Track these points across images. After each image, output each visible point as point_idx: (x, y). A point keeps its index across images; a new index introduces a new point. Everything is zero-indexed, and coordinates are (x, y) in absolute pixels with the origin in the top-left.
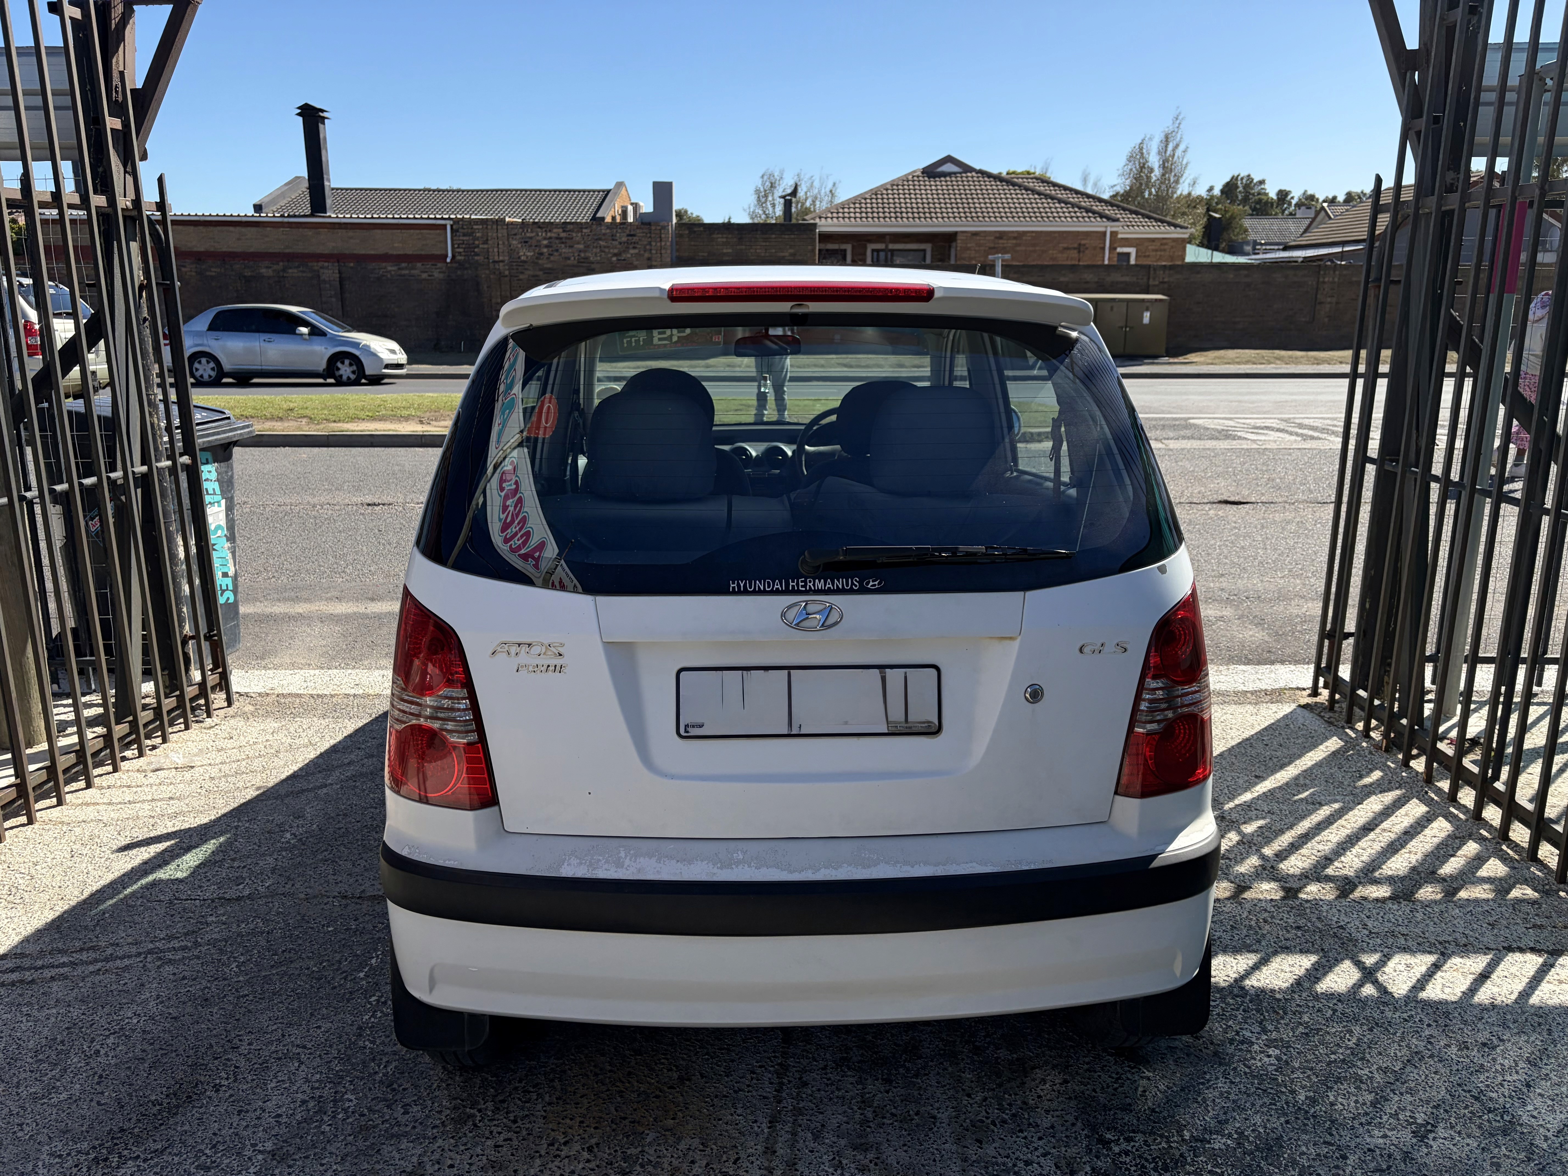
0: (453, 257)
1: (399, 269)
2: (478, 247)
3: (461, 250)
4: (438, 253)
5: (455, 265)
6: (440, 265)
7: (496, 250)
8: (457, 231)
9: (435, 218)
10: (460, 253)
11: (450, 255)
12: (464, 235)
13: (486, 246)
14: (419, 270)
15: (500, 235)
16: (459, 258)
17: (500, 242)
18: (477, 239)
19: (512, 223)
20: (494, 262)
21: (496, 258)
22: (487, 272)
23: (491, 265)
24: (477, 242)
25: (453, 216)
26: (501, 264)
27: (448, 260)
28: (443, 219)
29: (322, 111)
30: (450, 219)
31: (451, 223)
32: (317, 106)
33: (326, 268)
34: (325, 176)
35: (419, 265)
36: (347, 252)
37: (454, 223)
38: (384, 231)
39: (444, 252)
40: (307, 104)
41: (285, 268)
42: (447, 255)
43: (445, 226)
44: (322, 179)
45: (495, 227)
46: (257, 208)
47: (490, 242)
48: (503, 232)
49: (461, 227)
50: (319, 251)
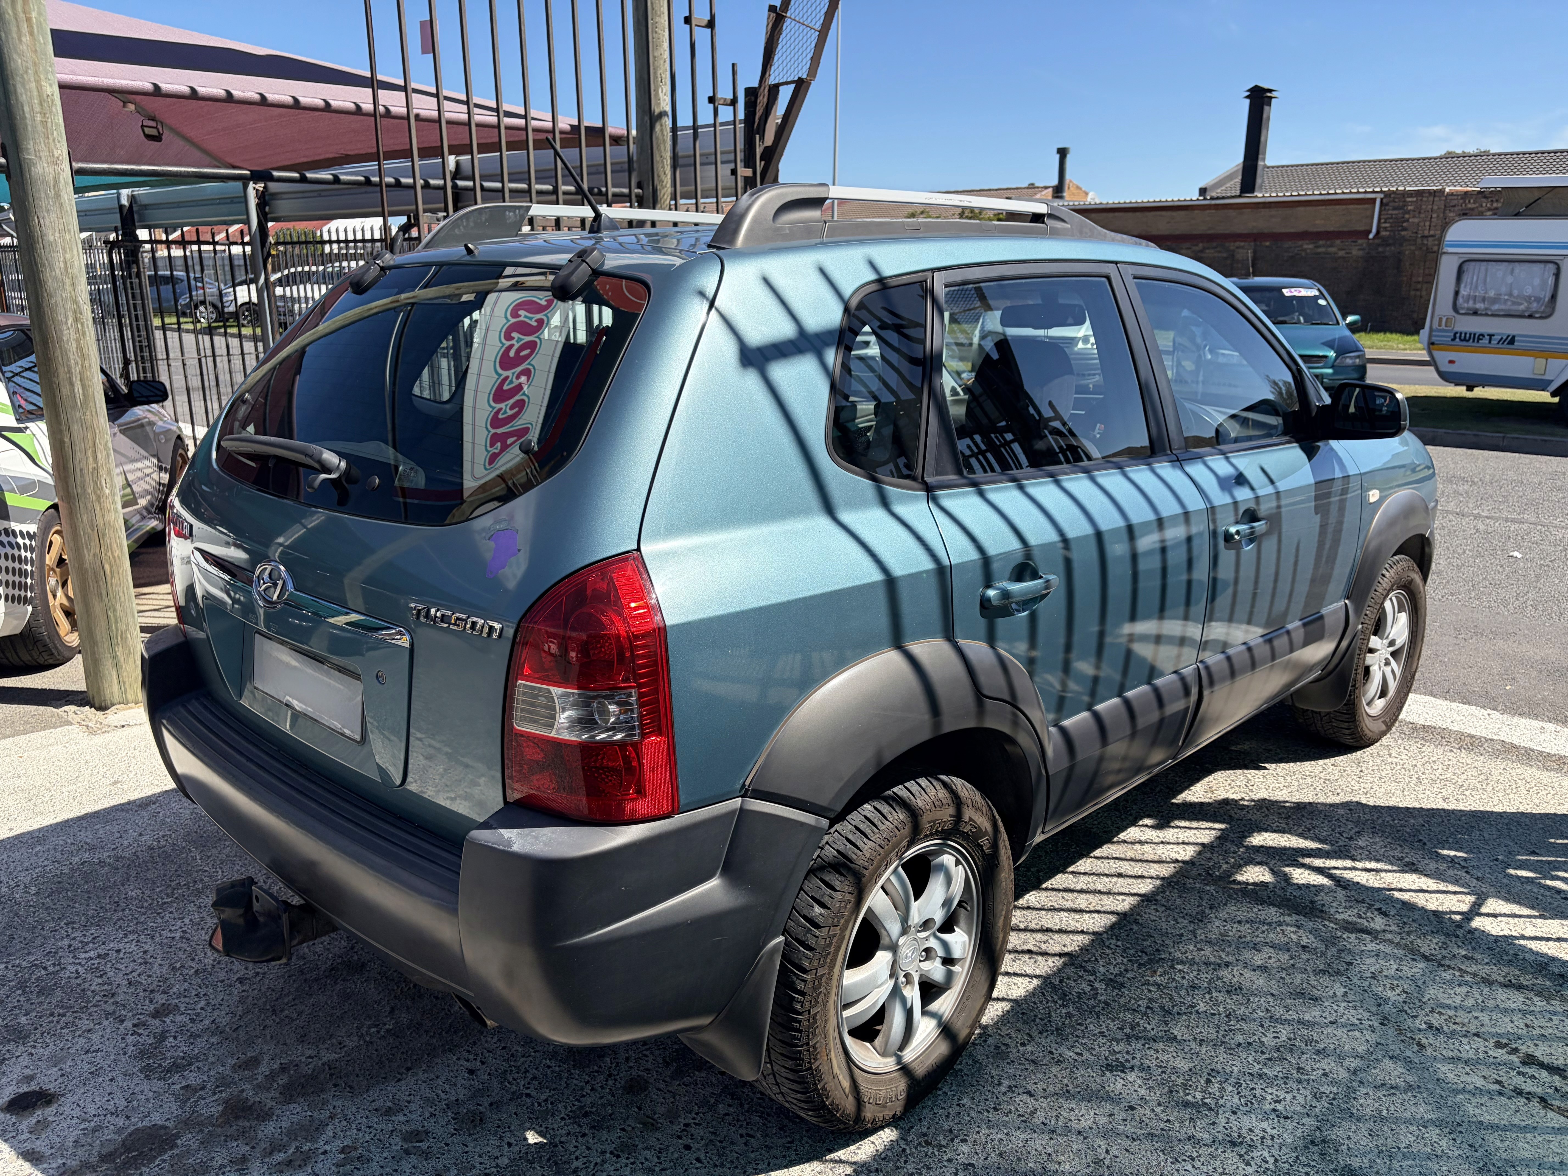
0: (1378, 232)
1: (1317, 247)
2: (1408, 221)
3: (1387, 225)
4: (1362, 229)
5: (1377, 241)
6: (1360, 241)
7: (1427, 224)
8: (1387, 204)
9: (1366, 192)
10: (1385, 228)
11: (1374, 230)
12: (1395, 209)
13: (1416, 220)
14: (1336, 249)
15: (1435, 207)
16: (1383, 233)
17: (1434, 215)
18: (1408, 212)
19: (1451, 194)
20: (1423, 237)
21: (1426, 233)
22: (1413, 248)
23: (1419, 241)
24: (1407, 216)
25: (1385, 189)
26: (1430, 239)
27: (1371, 236)
28: (1374, 192)
29: (1270, 91)
30: (1381, 192)
31: (1382, 196)
32: (1266, 86)
33: (1242, 247)
34: (1260, 156)
35: (1338, 242)
36: (1266, 231)
37: (1386, 196)
38: (1308, 209)
39: (1367, 228)
40: (1256, 87)
41: (1204, 248)
42: (1370, 232)
43: (1374, 200)
44: (1257, 159)
45: (1431, 199)
46: (1203, 191)
47: (1422, 216)
48: (1439, 203)
49: (1392, 200)
50: (1239, 231)
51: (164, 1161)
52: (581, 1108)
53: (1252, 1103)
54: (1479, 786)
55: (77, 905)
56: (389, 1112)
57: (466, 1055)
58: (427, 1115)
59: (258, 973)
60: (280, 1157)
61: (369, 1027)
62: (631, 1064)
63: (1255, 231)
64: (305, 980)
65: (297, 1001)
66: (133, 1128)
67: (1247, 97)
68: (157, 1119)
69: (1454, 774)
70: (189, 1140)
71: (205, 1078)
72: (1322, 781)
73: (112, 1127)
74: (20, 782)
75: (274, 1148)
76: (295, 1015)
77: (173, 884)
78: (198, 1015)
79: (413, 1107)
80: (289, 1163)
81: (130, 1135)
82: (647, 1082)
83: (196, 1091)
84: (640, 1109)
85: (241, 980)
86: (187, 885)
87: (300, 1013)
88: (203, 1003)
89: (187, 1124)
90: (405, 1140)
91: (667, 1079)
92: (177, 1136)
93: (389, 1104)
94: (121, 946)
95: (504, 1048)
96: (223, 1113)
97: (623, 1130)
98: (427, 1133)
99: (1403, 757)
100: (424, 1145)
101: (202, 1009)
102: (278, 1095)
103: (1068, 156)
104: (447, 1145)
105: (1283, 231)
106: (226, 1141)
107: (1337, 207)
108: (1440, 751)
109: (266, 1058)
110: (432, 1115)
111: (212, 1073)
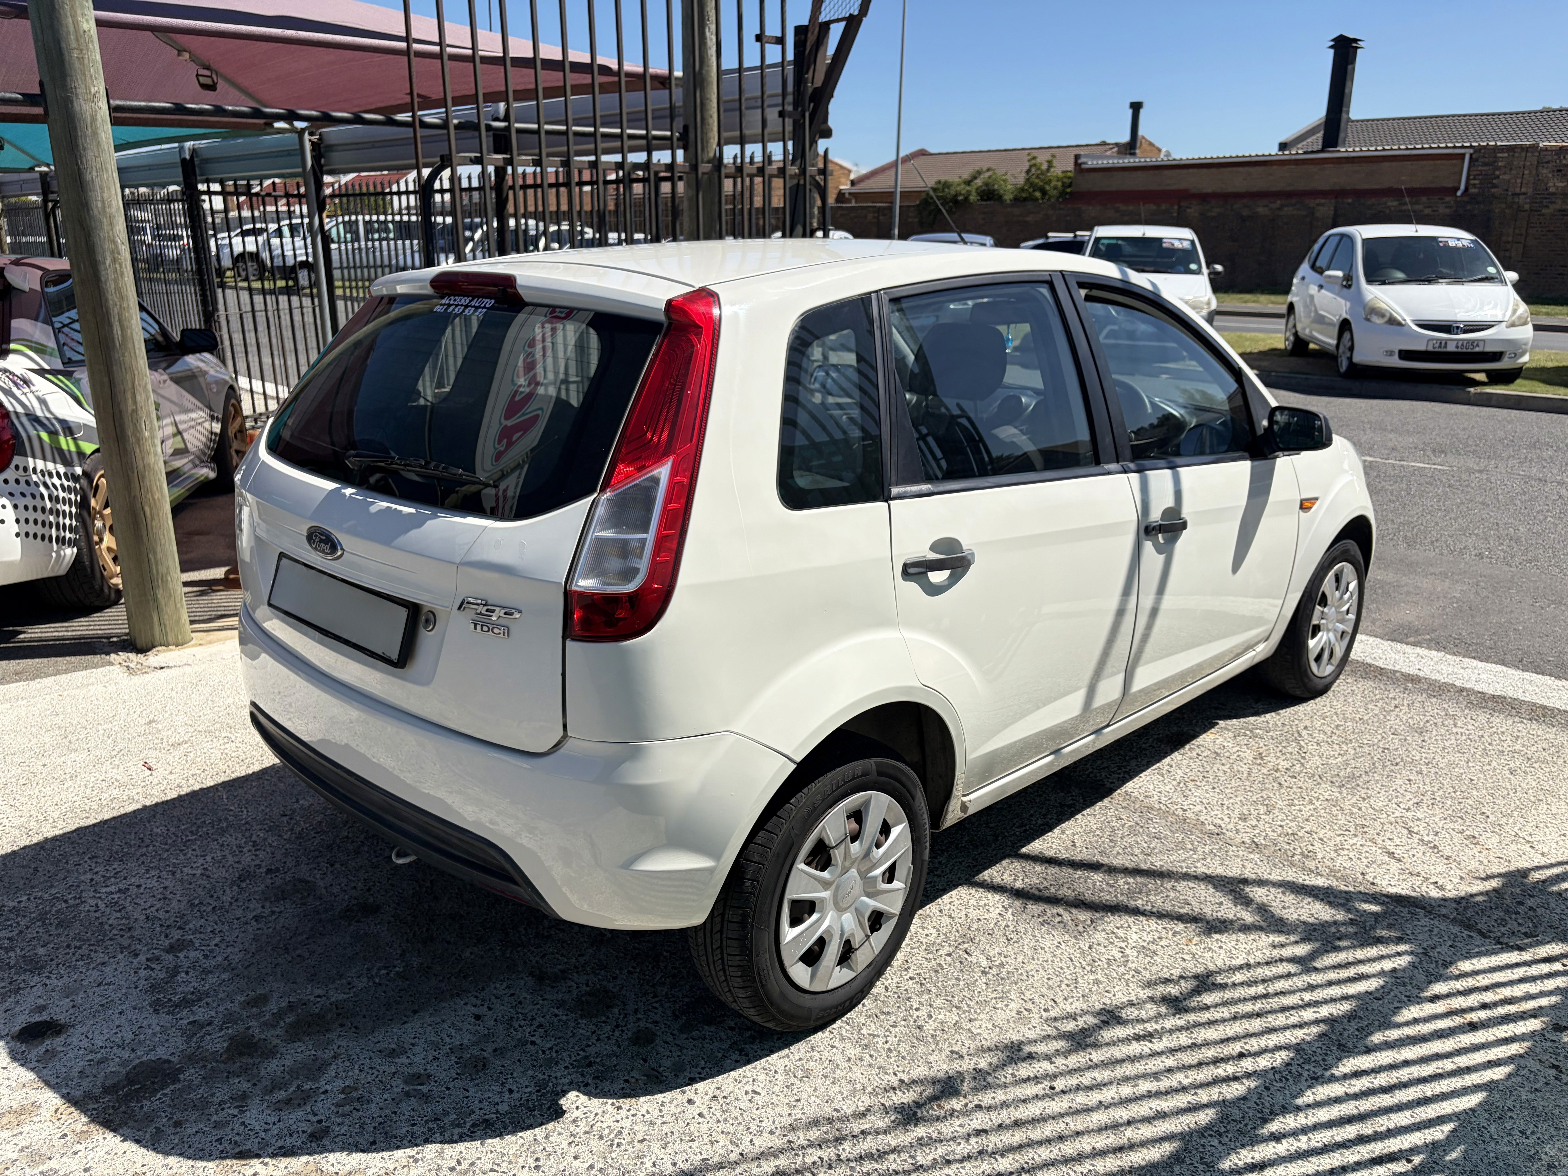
0: (1466, 189)
1: (1401, 204)
2: (1498, 177)
3: (1477, 182)
4: (1450, 185)
5: (1466, 199)
6: (1448, 199)
7: (1519, 181)
8: (1477, 160)
9: (1455, 147)
10: (1474, 185)
11: (1462, 187)
12: (1485, 164)
13: (1507, 177)
14: (1421, 207)
15: (1528, 164)
16: (1472, 190)
17: (1527, 172)
18: (1499, 168)
19: (1546, 149)
20: (1514, 194)
21: (1518, 190)
22: (1503, 206)
23: (1509, 199)
24: (1497, 173)
25: (1474, 144)
26: (1522, 197)
27: (1459, 193)
28: (1463, 147)
29: (1356, 41)
30: (1471, 147)
31: (1471, 151)
32: (1352, 36)
33: (1323, 205)
34: (1344, 109)
35: (1424, 199)
36: (1348, 188)
37: (1475, 152)
38: (1394, 164)
39: (1456, 185)
40: (1341, 36)
41: (1282, 206)
42: (1458, 188)
43: (1463, 155)
44: (1340, 112)
45: (1524, 154)
46: (1283, 146)
47: (1514, 172)
48: (1532, 159)
49: (1481, 156)
50: (1320, 188)
51: (165, 1095)
52: (586, 1057)
53: (1287, 1080)
54: (1549, 759)
55: (102, 841)
56: (393, 1053)
57: (474, 1001)
58: (431, 1058)
59: (273, 912)
60: (281, 1095)
61: (379, 969)
62: (639, 1016)
63: (1337, 188)
64: (320, 921)
65: (310, 941)
66: (137, 1061)
67: (1331, 47)
68: (161, 1053)
69: (1523, 746)
70: (191, 1074)
71: (213, 1014)
72: (1380, 750)
73: (117, 1060)
74: (57, 720)
75: (275, 1086)
76: (307, 955)
77: (199, 822)
78: (211, 951)
79: (417, 1049)
80: (288, 1101)
81: (134, 1068)
82: (655, 1035)
83: (202, 1026)
84: (645, 1061)
85: (256, 918)
86: (212, 824)
87: (312, 953)
88: (217, 940)
89: (191, 1059)
90: (406, 1082)
91: (675, 1032)
92: (181, 1071)
93: (393, 1046)
94: (142, 881)
95: (512, 995)
96: (228, 1049)
97: (627, 1081)
98: (429, 1076)
99: (1470, 727)
100: (424, 1089)
101: (216, 945)
102: (283, 1033)
103: (1142, 111)
104: (448, 1089)
105: (1366, 187)
106: (228, 1077)
107: (1424, 162)
108: (1510, 722)
109: (275, 995)
110: (435, 1058)
111: (221, 1009)
